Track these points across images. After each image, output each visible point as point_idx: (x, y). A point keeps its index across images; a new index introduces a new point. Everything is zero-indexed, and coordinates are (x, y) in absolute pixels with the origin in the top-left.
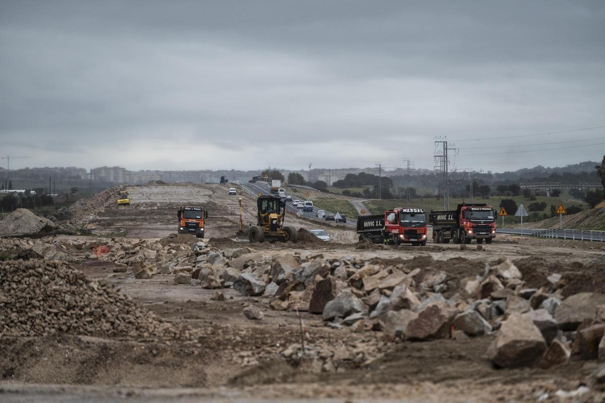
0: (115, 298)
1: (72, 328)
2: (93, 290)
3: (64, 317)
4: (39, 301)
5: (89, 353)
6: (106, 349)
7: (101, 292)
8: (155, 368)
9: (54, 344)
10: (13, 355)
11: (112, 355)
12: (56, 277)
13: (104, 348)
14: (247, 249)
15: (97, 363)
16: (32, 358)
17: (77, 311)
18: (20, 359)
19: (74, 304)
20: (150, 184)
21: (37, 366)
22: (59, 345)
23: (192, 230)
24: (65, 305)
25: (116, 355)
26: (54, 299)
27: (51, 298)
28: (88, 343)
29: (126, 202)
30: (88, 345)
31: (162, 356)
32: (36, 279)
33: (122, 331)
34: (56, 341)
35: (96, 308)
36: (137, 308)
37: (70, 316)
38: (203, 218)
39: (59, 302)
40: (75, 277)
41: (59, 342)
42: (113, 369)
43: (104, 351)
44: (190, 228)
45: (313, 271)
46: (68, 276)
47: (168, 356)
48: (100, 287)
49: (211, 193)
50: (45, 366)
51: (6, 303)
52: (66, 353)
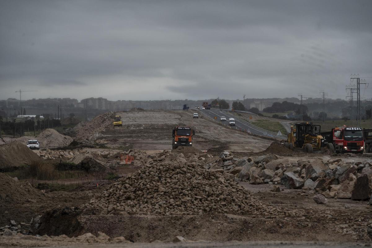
0: (236, 189)
1: (213, 209)
2: (221, 183)
3: (206, 202)
4: (188, 191)
5: (234, 226)
6: (246, 223)
7: (227, 184)
8: (282, 236)
9: (210, 220)
10: (181, 227)
11: (251, 227)
12: (196, 174)
13: (245, 222)
14: (276, 156)
15: (240, 232)
16: (194, 229)
17: (214, 197)
18: (186, 230)
19: (212, 193)
20: (133, 110)
21: (199, 235)
22: (213, 220)
23: (184, 144)
24: (206, 193)
25: (253, 227)
26: (198, 189)
27: (195, 189)
28: (232, 219)
29: (120, 124)
30: (233, 221)
31: (286, 228)
32: (182, 175)
33: (248, 211)
34: (211, 218)
35: (227, 195)
36: (251, 196)
37: (210, 201)
38: (191, 135)
39: (201, 192)
40: (209, 174)
41: (213, 218)
42: (252, 237)
43: (245, 224)
44: (182, 143)
45: (344, 171)
46: (204, 173)
47: (290, 228)
48: (225, 181)
49: (180, 117)
50: (204, 235)
51: (165, 192)
52: (218, 226)
